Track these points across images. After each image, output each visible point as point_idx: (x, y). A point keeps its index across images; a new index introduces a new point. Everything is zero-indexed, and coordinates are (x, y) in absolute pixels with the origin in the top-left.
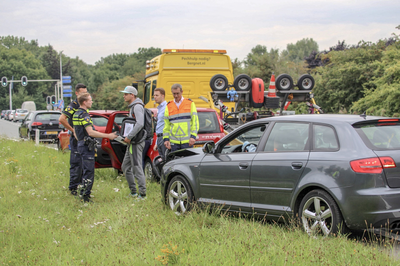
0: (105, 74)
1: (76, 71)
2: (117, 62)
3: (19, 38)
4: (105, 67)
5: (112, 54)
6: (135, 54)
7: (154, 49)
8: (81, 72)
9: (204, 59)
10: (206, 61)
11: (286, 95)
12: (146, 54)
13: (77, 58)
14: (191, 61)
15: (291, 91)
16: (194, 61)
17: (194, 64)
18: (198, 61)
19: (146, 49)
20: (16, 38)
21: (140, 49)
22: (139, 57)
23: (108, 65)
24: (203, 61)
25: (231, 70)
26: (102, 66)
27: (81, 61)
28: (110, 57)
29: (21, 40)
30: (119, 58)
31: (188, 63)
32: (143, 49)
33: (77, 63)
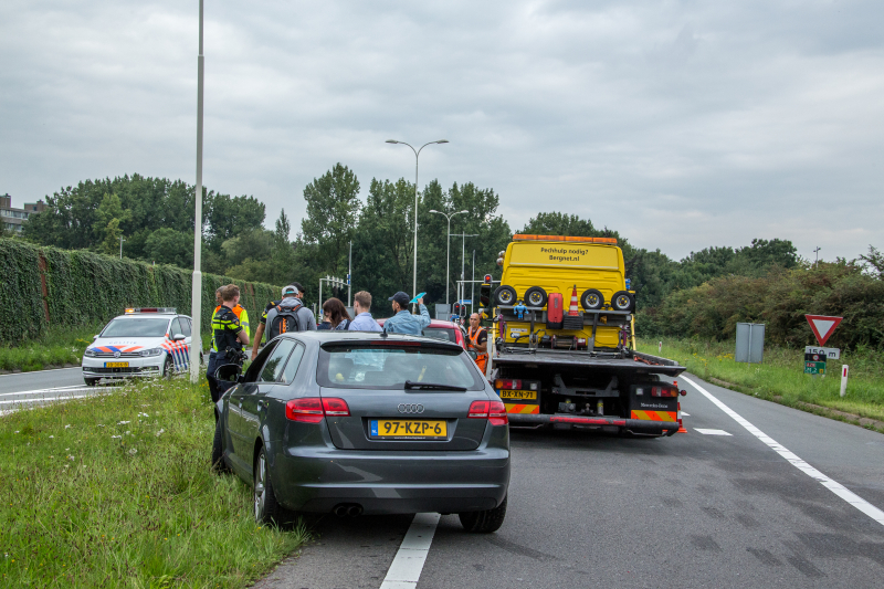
0: (691, 278)
1: (653, 272)
2: (716, 260)
3: (569, 216)
4: (694, 266)
5: (709, 248)
6: (746, 248)
7: (779, 242)
8: (661, 273)
9: (578, 252)
10: (580, 255)
11: (596, 317)
12: (764, 249)
13: (658, 251)
14: (554, 254)
15: (603, 311)
16: (562, 255)
17: (561, 259)
18: (567, 255)
19: (766, 242)
20: (565, 216)
21: (755, 241)
22: (753, 254)
23: (701, 265)
24: (576, 255)
25: (623, 270)
26: (690, 265)
27: (664, 257)
28: (705, 251)
29: (573, 220)
30: (719, 254)
31: (551, 258)
32: (760, 241)
33: (657, 259)
